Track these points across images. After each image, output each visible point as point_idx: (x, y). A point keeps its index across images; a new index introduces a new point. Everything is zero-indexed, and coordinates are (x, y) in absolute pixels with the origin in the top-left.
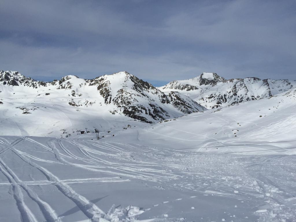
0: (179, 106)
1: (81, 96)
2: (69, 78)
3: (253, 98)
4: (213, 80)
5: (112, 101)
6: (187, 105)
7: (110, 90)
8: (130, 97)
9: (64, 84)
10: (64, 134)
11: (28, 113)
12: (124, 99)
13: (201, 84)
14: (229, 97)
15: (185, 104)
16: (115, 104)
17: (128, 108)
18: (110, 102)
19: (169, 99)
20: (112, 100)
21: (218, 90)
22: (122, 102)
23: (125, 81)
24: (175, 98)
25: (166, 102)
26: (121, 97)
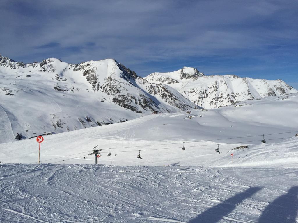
0: (166, 97)
1: (66, 80)
2: (52, 61)
3: (233, 94)
4: (193, 75)
5: (100, 89)
6: (174, 97)
7: (97, 77)
8: (119, 86)
9: (45, 66)
10: (54, 119)
11: (11, 95)
12: (113, 87)
13: (181, 78)
14: (209, 92)
15: (172, 96)
16: (103, 91)
17: (118, 96)
18: (98, 89)
19: (157, 90)
20: (100, 87)
21: (200, 85)
22: (110, 90)
23: (113, 68)
24: (163, 90)
25: (153, 93)
26: (109, 84)
